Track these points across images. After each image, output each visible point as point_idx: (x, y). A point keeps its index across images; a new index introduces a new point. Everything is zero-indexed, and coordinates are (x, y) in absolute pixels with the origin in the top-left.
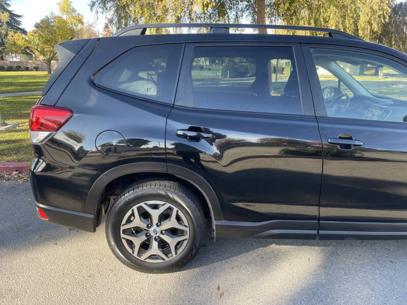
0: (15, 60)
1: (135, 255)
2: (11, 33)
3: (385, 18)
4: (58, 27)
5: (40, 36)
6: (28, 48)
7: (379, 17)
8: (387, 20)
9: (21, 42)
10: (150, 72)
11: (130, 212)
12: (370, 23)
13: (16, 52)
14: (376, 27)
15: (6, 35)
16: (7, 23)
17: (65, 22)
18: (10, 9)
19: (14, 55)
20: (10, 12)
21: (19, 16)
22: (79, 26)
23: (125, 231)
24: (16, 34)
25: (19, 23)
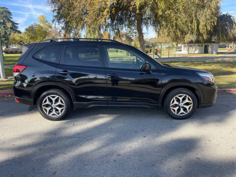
0: (14, 47)
1: (47, 114)
2: (12, 33)
3: (214, 23)
4: (38, 30)
5: (28, 35)
6: (21, 41)
7: (211, 22)
8: (215, 24)
9: (17, 38)
10: (87, 54)
11: (45, 99)
12: (206, 25)
13: (15, 44)
14: (209, 28)
15: (10, 34)
16: (11, 27)
17: (42, 28)
18: (12, 20)
19: (14, 45)
20: (12, 22)
21: (17, 24)
22: (50, 29)
23: (44, 106)
24: (15, 34)
25: (17, 27)
